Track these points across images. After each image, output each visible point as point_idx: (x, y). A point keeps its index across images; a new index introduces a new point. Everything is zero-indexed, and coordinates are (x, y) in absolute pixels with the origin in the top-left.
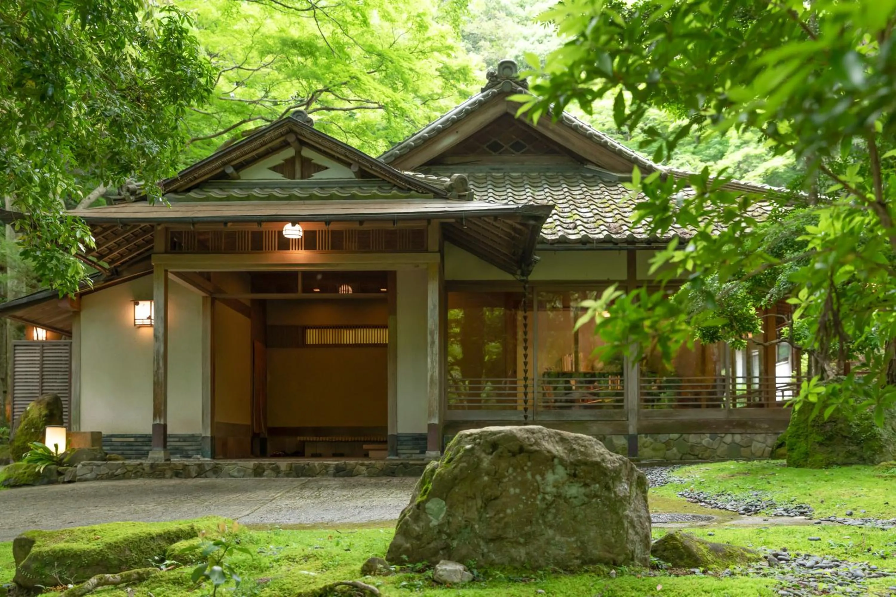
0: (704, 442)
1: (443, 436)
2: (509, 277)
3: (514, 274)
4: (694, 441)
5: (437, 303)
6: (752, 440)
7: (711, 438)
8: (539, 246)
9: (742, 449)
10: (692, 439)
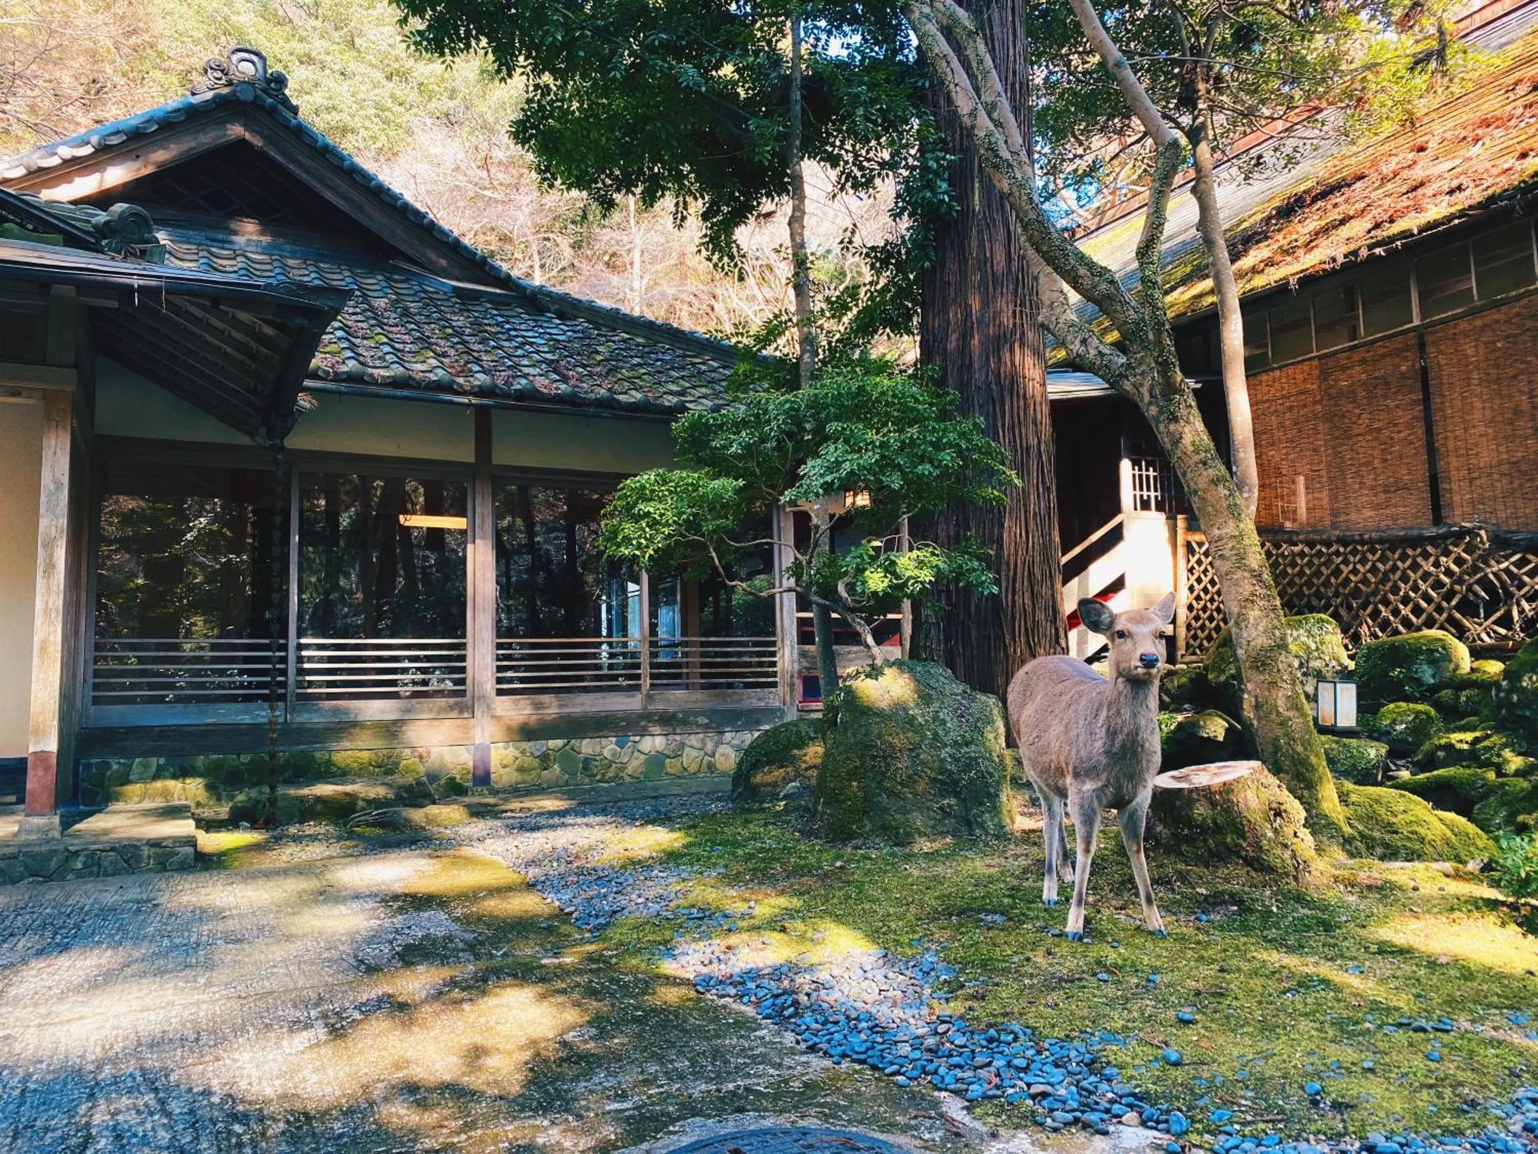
0: (606, 753)
1: (77, 763)
2: (243, 439)
3: (252, 435)
4: (590, 751)
5: (66, 480)
6: (682, 746)
7: (617, 744)
8: (307, 383)
9: (668, 761)
10: (587, 747)
